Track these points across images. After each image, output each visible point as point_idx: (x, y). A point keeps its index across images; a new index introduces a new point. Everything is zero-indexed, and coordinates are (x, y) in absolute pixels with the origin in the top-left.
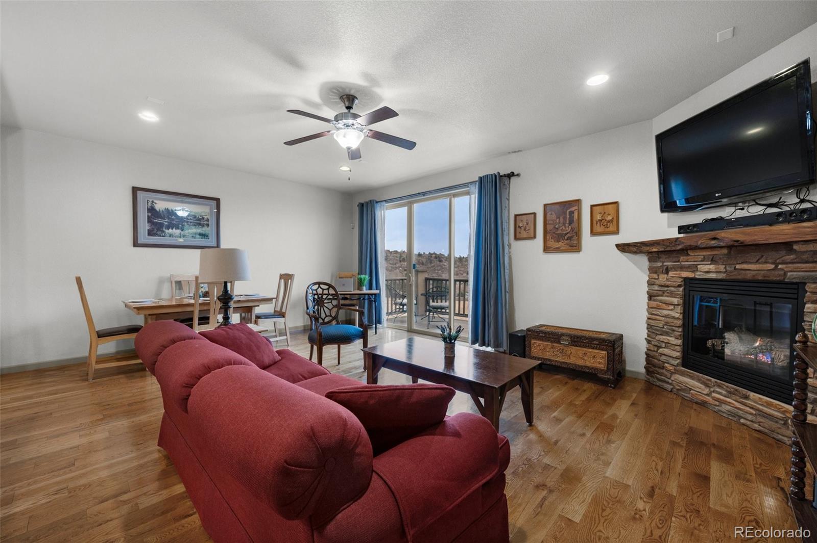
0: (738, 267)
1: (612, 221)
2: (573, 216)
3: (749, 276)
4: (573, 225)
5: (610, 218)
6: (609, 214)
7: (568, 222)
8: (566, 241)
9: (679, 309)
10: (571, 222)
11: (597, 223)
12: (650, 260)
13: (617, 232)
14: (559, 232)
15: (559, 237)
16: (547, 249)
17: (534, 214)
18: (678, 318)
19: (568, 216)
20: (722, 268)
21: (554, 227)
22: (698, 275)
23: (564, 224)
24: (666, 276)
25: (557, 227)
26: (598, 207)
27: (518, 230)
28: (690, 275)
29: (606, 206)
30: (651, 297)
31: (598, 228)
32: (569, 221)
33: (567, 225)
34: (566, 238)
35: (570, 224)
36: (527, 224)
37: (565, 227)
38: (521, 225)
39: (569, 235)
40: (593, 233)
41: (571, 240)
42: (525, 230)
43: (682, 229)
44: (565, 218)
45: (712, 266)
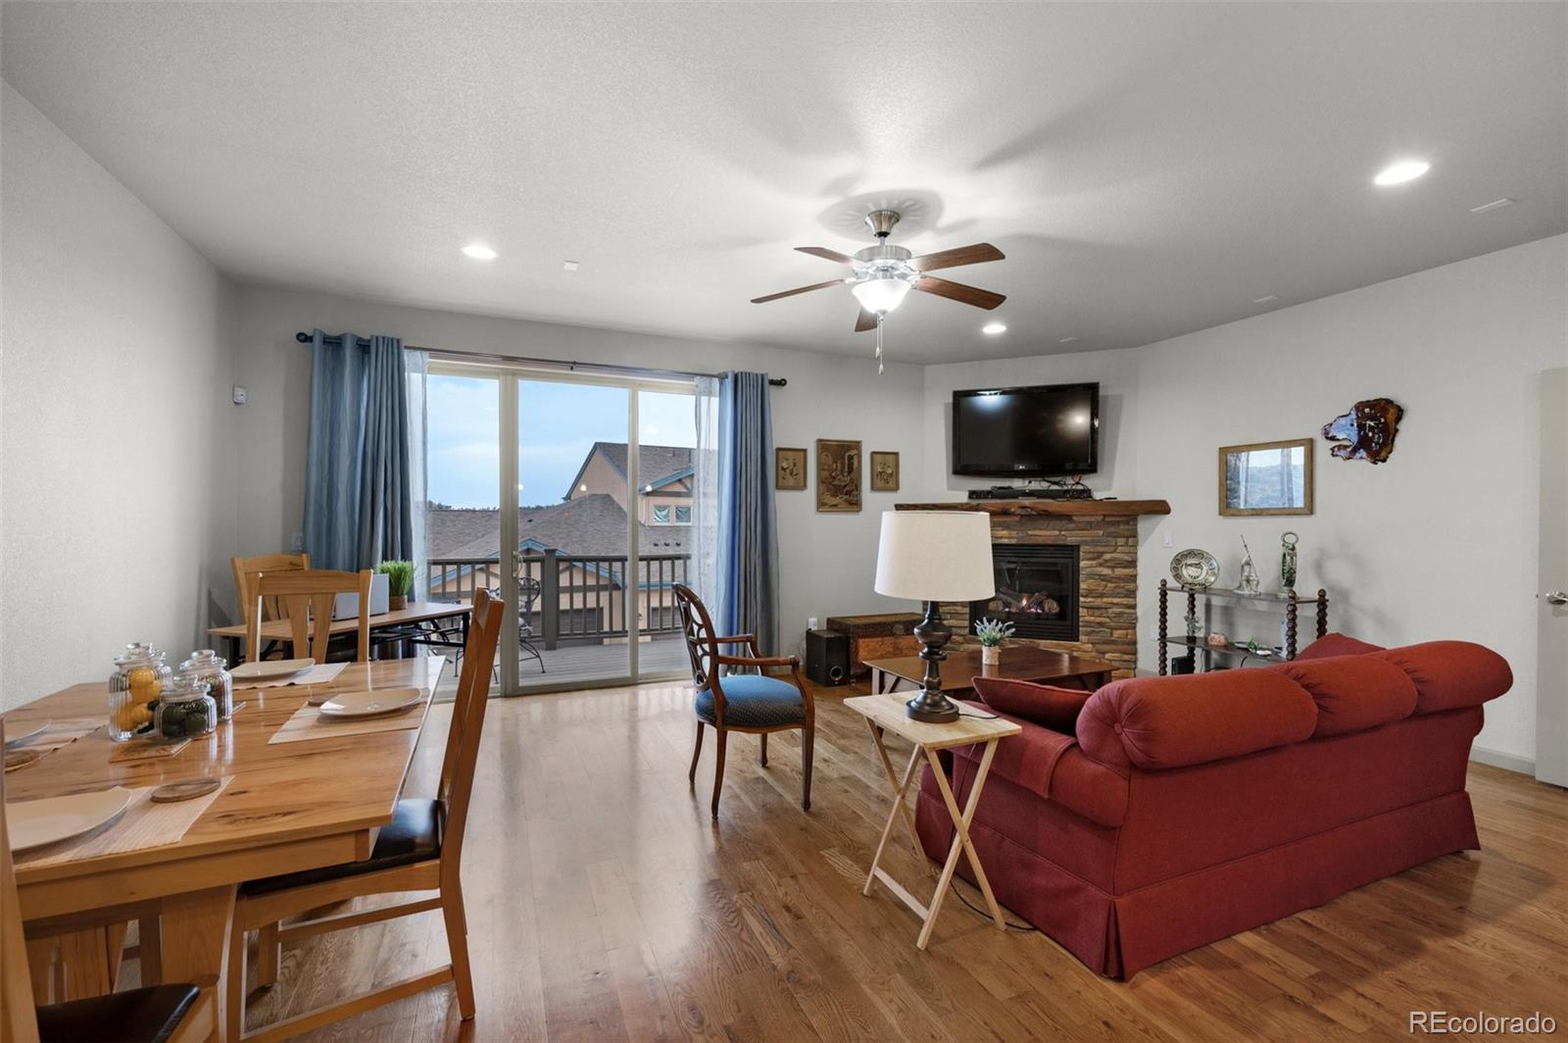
0: (1030, 533)
1: (891, 474)
2: (853, 464)
3: (1040, 541)
4: (852, 475)
5: (889, 471)
6: (889, 467)
7: (846, 470)
8: (846, 499)
10: (850, 470)
11: (877, 476)
13: (896, 488)
14: (836, 482)
15: (836, 490)
16: (822, 505)
17: (805, 451)
19: (847, 461)
20: (1014, 533)
21: (831, 475)
23: (842, 473)
25: (833, 474)
26: (878, 456)
27: (781, 473)
29: (887, 456)
31: (879, 483)
32: (848, 468)
33: (846, 474)
34: (844, 491)
35: (849, 472)
36: (795, 465)
37: (843, 477)
38: (785, 465)
39: (847, 488)
40: (874, 488)
41: (849, 495)
42: (791, 474)
43: (972, 495)
44: (843, 464)
45: (1005, 533)
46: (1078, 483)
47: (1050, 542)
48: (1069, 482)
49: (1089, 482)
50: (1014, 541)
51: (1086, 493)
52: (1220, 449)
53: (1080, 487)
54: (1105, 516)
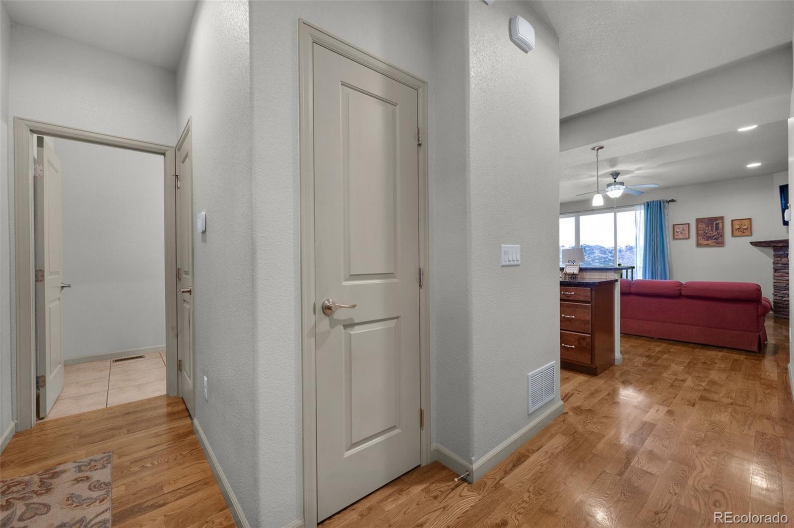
1: (747, 229)
2: (719, 226)
4: (718, 231)
5: (745, 227)
6: (745, 225)
7: (714, 229)
8: (714, 241)
10: (717, 229)
11: (736, 230)
12: (774, 251)
13: (750, 235)
14: (708, 235)
15: (708, 238)
16: (699, 245)
17: (689, 224)
19: (714, 225)
21: (704, 232)
23: (712, 230)
25: (706, 232)
26: (737, 221)
27: (676, 234)
29: (743, 221)
30: (775, 270)
31: (737, 233)
32: (716, 228)
33: (714, 231)
34: (713, 238)
35: (716, 230)
36: (683, 230)
37: (713, 232)
38: (678, 231)
39: (715, 237)
40: (733, 235)
41: (717, 239)
42: (681, 233)
44: (712, 228)
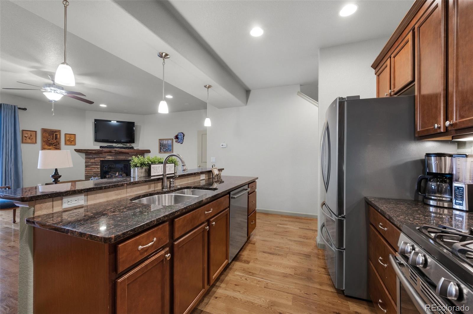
0: (118, 157)
1: (73, 141)
2: (57, 136)
3: (120, 159)
4: (57, 140)
5: (72, 139)
6: (72, 138)
7: (54, 138)
8: (54, 146)
9: (100, 169)
10: (56, 138)
11: (67, 141)
12: (86, 155)
13: (75, 144)
14: (50, 142)
15: (50, 144)
16: (43, 149)
17: (36, 132)
18: (99, 171)
19: (55, 136)
20: (113, 157)
21: (48, 140)
22: (106, 159)
23: (53, 139)
24: (94, 160)
25: (49, 139)
26: (68, 135)
27: (24, 138)
28: (104, 159)
29: (71, 135)
30: (86, 166)
31: (68, 143)
32: (55, 138)
34: (54, 145)
36: (31, 136)
37: (53, 140)
38: (26, 135)
39: (55, 144)
40: (66, 144)
41: (56, 146)
42: (29, 138)
43: (101, 147)
44: (53, 137)
45: (111, 157)
46: (130, 145)
47: (123, 159)
48: (128, 145)
49: (133, 145)
50: (113, 159)
51: (132, 148)
52: (159, 139)
53: (131, 146)
54: (137, 153)
